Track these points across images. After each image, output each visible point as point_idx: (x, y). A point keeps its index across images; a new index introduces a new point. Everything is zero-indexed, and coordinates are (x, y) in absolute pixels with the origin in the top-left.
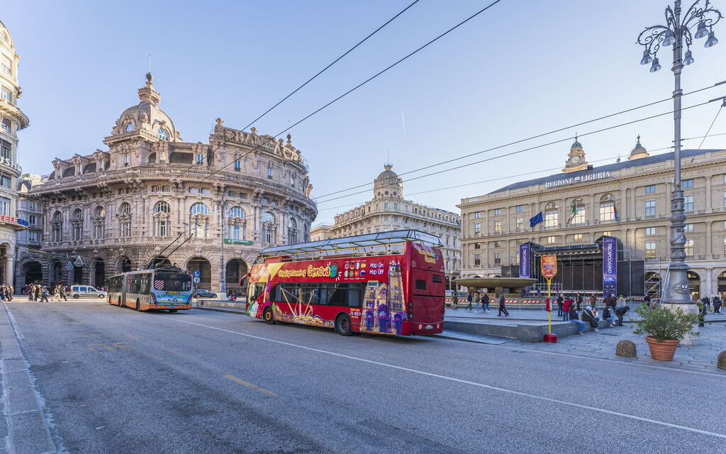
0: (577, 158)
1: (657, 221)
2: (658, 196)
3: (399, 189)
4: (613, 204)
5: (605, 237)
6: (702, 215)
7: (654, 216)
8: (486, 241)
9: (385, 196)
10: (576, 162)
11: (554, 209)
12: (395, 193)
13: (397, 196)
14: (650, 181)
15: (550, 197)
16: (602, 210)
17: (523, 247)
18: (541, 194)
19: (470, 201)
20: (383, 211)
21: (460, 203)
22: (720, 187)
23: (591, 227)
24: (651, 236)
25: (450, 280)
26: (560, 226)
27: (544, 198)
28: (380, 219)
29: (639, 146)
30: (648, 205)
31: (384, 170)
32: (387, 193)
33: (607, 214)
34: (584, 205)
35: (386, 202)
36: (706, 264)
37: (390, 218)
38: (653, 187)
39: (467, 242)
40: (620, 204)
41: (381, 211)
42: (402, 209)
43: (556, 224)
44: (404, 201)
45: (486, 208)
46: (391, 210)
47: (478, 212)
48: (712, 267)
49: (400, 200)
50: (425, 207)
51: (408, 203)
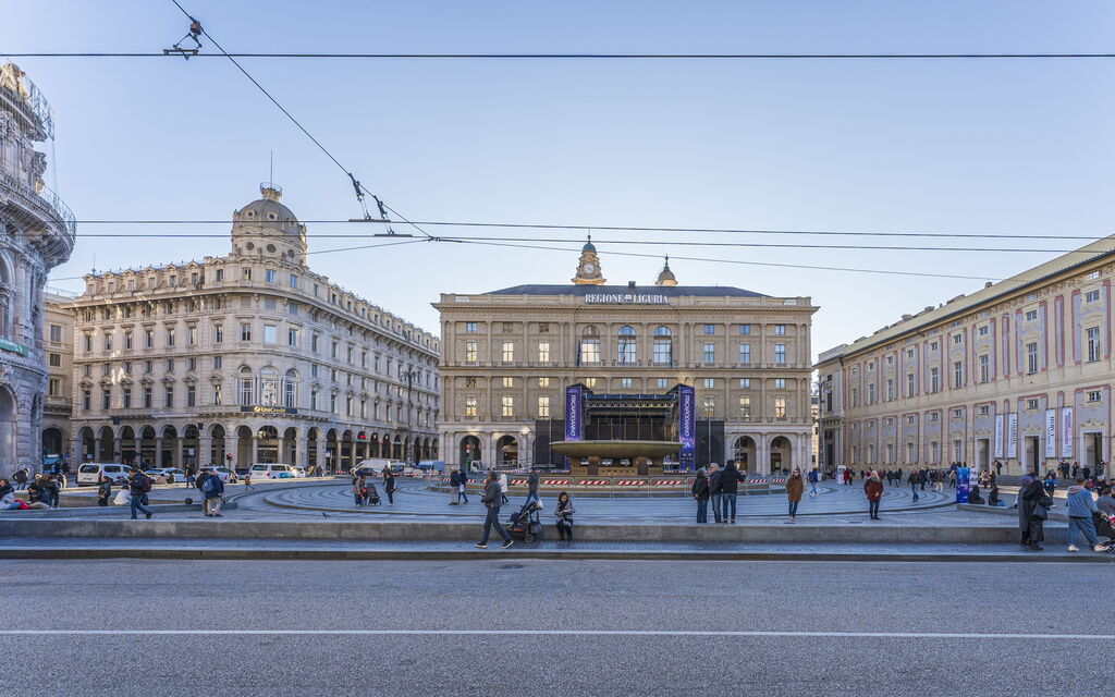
0: (591, 266)
1: (716, 371)
2: (717, 339)
3: (302, 247)
4: (669, 341)
5: (682, 386)
6: (759, 369)
7: (713, 365)
8: (488, 374)
9: (267, 254)
10: (590, 272)
11: (595, 336)
12: (291, 253)
13: (295, 261)
14: (709, 319)
15: (590, 318)
16: (656, 348)
17: (571, 391)
18: (577, 310)
19: (458, 300)
20: (262, 285)
21: (438, 300)
22: (774, 339)
23: (644, 370)
24: (709, 390)
25: (392, 442)
26: (604, 364)
27: (582, 318)
28: (253, 303)
29: (667, 269)
30: (706, 348)
31: (260, 197)
32: (271, 248)
33: (661, 354)
34: (634, 337)
35: (270, 267)
36: (762, 428)
37: (279, 306)
38: (711, 327)
39: (451, 374)
40: (678, 342)
41: (255, 285)
42: (307, 288)
43: (598, 360)
44: (312, 275)
45: (489, 318)
46: (283, 289)
47: (472, 322)
48: (766, 432)
49: (301, 269)
50: (352, 296)
51: (320, 280)
